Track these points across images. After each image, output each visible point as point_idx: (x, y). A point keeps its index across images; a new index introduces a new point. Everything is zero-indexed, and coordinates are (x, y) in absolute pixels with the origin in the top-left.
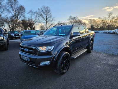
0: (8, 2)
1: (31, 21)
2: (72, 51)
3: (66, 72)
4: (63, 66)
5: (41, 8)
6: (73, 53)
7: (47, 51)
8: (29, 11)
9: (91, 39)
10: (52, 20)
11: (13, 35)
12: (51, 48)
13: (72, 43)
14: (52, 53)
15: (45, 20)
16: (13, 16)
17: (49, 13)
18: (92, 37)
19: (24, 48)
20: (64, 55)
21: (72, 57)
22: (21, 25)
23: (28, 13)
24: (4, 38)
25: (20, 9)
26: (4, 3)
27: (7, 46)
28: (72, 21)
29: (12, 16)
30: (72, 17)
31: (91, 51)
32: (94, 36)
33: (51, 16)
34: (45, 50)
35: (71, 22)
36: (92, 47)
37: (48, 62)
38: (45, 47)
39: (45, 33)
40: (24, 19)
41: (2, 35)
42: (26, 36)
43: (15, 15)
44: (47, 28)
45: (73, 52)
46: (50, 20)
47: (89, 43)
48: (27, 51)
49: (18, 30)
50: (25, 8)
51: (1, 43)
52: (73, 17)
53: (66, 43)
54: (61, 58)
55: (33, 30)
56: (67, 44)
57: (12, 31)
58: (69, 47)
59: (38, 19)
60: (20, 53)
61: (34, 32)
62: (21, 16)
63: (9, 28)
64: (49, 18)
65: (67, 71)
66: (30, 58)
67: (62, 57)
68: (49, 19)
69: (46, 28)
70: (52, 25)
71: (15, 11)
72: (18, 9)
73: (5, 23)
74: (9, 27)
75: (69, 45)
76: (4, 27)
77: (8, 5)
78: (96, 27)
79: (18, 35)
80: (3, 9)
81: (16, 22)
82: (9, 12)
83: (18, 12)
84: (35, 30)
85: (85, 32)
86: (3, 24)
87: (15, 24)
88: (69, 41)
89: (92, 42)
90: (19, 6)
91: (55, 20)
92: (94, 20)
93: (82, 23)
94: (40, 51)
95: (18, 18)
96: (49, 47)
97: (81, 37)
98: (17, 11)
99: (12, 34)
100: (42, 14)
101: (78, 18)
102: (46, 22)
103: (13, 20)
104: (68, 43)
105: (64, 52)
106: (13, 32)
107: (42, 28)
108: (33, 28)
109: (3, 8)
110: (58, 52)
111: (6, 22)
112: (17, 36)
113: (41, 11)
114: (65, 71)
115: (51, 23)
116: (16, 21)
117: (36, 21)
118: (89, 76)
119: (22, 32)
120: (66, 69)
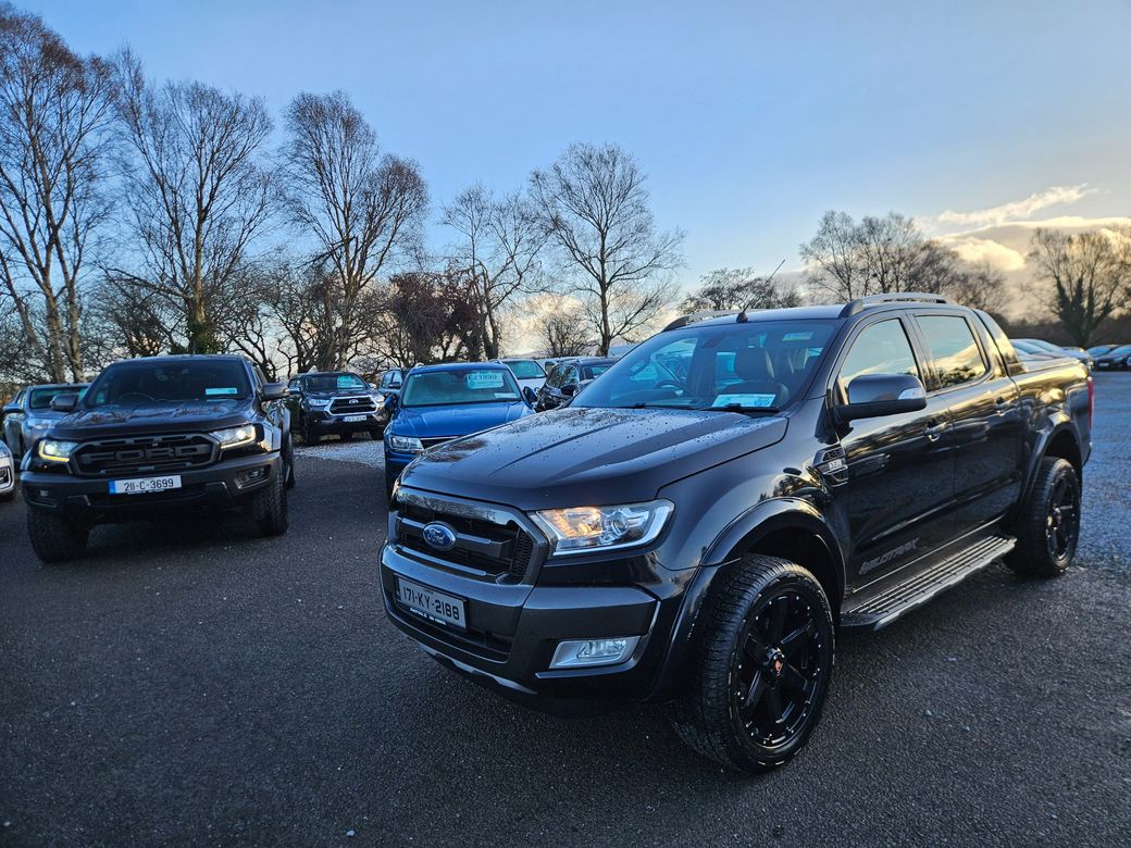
0: (299, 145)
1: (473, 283)
2: (844, 555)
3: (788, 756)
4: (764, 697)
5: (558, 170)
6: (858, 579)
7: (608, 545)
8: (451, 203)
9: (1045, 433)
10: (650, 265)
11: (327, 405)
12: (648, 524)
13: (842, 482)
14: (657, 570)
15: (590, 269)
16: (331, 253)
17: (627, 206)
18: (1060, 418)
19: (426, 521)
20: (766, 591)
21: (848, 609)
22: (388, 318)
23: (449, 218)
24: (260, 436)
25: (386, 193)
26: (266, 155)
27: (284, 501)
28: (853, 256)
29: (321, 248)
30: (846, 220)
31: (1061, 560)
32: (1081, 410)
33: (640, 229)
34: (595, 541)
35: (843, 272)
36: (1071, 523)
37: (623, 642)
38: (594, 514)
39: (588, 390)
40: (414, 268)
41: (250, 413)
42: (428, 416)
43: (346, 242)
44: (607, 338)
45: (854, 565)
46: (638, 263)
47: (1026, 472)
48: (447, 540)
49: (366, 365)
50: (424, 175)
51: (240, 472)
52: (858, 222)
53: (783, 476)
54: (738, 619)
55: (484, 360)
56: (792, 487)
57: (313, 370)
58: (814, 512)
59: (530, 266)
60: (390, 557)
61: (497, 380)
62: (395, 249)
63: (294, 351)
64: (621, 244)
65: (802, 743)
66: (468, 603)
67: (744, 605)
68: (624, 253)
69: (598, 337)
70: (649, 303)
71: (348, 206)
72: (367, 194)
73: (265, 308)
74: (296, 337)
75: (817, 500)
76: (254, 338)
77: (295, 168)
78: (1116, 312)
79: (365, 405)
80: (258, 198)
81: (353, 297)
82: (301, 216)
83: (371, 218)
84: (500, 361)
85: (979, 369)
86: (252, 314)
87: (345, 318)
88: (810, 462)
89: (1062, 463)
90: (376, 165)
91: (677, 264)
92: (1084, 238)
93: (959, 270)
94: (549, 547)
95: (370, 263)
96: (625, 512)
97: (933, 422)
98: (357, 210)
99: (313, 402)
100: (567, 216)
101: (909, 225)
102: (597, 286)
103: (328, 283)
104: (807, 477)
105: (763, 561)
106: (325, 385)
107: (563, 338)
108: (482, 344)
109: (260, 191)
110: (708, 554)
111: (274, 299)
112: (350, 418)
113: (557, 189)
114: (779, 745)
115: (646, 287)
116: (353, 287)
117: (511, 276)
118: (1033, 808)
119: (398, 378)
120: (789, 722)
